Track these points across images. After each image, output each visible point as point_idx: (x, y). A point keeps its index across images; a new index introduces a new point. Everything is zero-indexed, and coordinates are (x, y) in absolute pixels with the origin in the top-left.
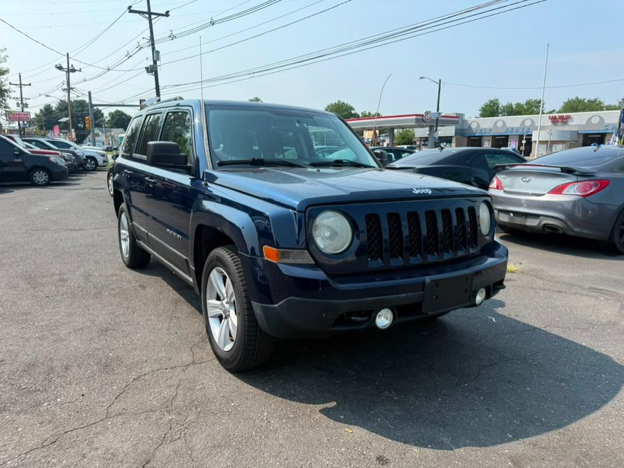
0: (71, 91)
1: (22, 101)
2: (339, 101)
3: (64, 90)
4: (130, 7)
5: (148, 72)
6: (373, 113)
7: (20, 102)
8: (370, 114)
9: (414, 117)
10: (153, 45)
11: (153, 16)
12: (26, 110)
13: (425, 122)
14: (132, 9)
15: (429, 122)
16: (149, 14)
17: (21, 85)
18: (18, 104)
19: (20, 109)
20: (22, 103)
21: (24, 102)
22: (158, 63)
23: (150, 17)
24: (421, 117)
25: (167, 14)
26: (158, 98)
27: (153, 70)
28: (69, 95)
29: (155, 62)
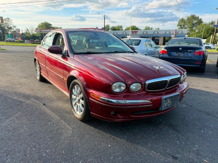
2: (45, 22)
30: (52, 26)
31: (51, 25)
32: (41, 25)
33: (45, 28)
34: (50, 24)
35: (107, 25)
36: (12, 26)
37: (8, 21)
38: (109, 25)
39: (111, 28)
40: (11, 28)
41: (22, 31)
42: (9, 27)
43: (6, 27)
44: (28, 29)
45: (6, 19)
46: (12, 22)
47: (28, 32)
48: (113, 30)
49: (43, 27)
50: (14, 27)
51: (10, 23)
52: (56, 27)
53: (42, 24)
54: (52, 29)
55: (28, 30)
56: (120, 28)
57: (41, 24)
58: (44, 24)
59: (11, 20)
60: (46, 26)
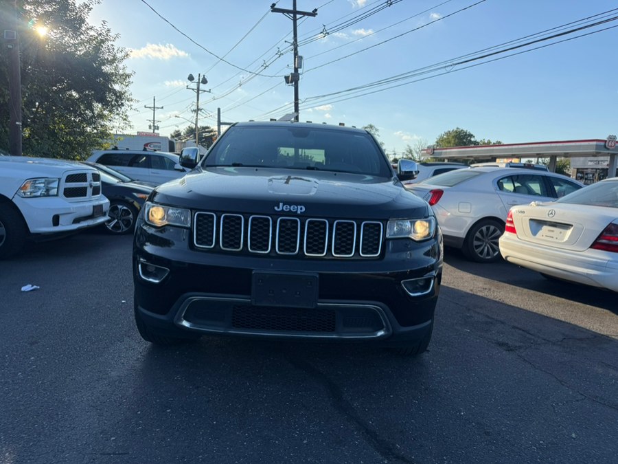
0: (199, 112)
1: (154, 123)
2: (458, 128)
4: (274, 5)
5: (287, 82)
6: (493, 141)
7: (152, 124)
8: (489, 141)
9: (595, 143)
10: (296, 49)
11: (298, 16)
12: (156, 131)
13: (608, 149)
14: (275, 7)
15: (613, 150)
16: (294, 13)
17: (154, 108)
18: (150, 127)
19: (152, 131)
20: (154, 126)
21: (156, 125)
22: (300, 71)
23: (295, 17)
24: (603, 144)
25: (314, 14)
26: (296, 115)
27: (294, 79)
28: (197, 116)
29: (296, 70)
30: (472, 139)
31: (471, 136)
32: (445, 136)
33: (454, 143)
34: (468, 133)
41: (395, 154)
44: (412, 148)
47: (410, 156)
49: (449, 142)
52: (486, 142)
53: (448, 134)
54: (473, 145)
55: (411, 152)
57: (446, 134)
58: (453, 135)
59: (377, 130)
60: (457, 141)
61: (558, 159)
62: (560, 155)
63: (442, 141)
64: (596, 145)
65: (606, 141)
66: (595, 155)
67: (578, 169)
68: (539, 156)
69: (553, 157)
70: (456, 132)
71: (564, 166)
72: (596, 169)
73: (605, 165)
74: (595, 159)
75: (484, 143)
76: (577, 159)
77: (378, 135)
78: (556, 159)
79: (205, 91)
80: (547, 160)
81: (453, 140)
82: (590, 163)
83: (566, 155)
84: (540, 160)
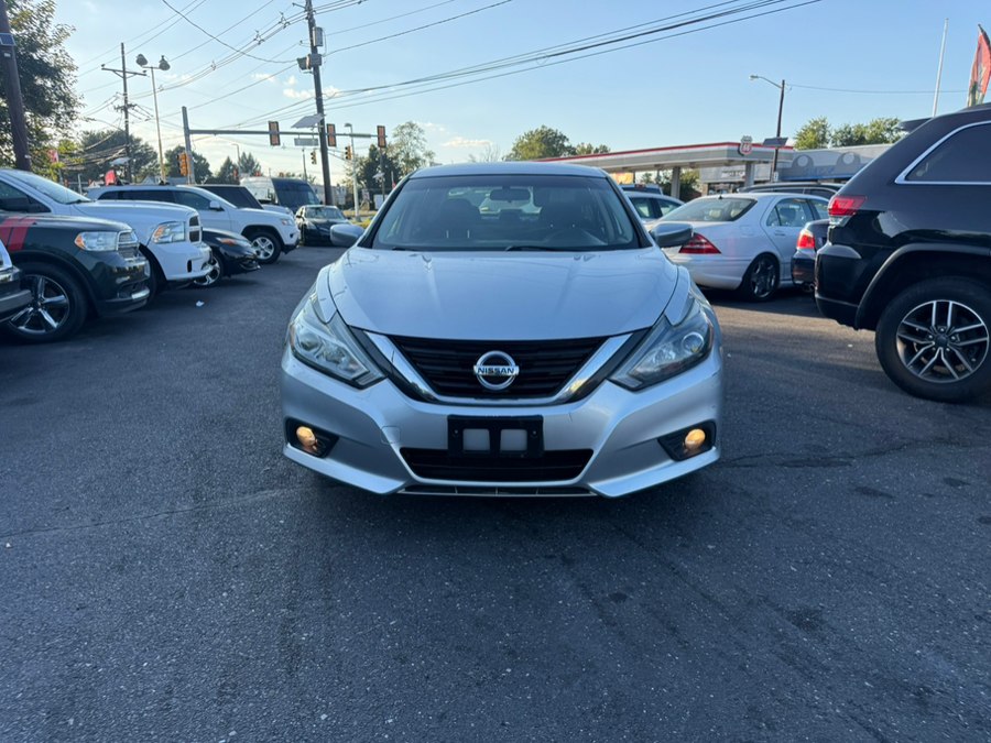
0: (130, 110)
2: (543, 127)
3: (117, 109)
5: (303, 67)
6: (596, 146)
8: (590, 147)
9: (725, 147)
10: (311, 17)
13: (743, 155)
15: (748, 156)
22: (320, 50)
24: (736, 148)
27: (312, 63)
28: (127, 117)
29: (314, 49)
30: (566, 144)
31: (563, 138)
32: (525, 140)
33: (540, 152)
34: (558, 134)
35: (816, 122)
36: (420, 153)
37: (410, 134)
38: (824, 121)
39: (833, 133)
40: (415, 161)
42: (412, 157)
43: (402, 157)
45: (403, 127)
46: (421, 136)
48: (849, 142)
49: (532, 149)
50: (429, 155)
51: (415, 142)
52: (586, 148)
53: (530, 136)
54: (568, 155)
56: (889, 130)
57: (527, 136)
58: (537, 137)
59: (421, 131)
60: (543, 146)
61: (684, 171)
62: (685, 166)
63: (522, 147)
64: (728, 151)
65: (739, 145)
66: (729, 163)
67: (709, 184)
68: (659, 167)
69: (677, 169)
70: (541, 132)
71: (693, 181)
72: (731, 183)
73: (740, 177)
74: (730, 168)
75: (583, 150)
76: (708, 169)
77: (424, 140)
78: (679, 171)
79: (135, 74)
80: (670, 172)
81: (538, 145)
82: (724, 175)
83: (692, 165)
84: (661, 173)
